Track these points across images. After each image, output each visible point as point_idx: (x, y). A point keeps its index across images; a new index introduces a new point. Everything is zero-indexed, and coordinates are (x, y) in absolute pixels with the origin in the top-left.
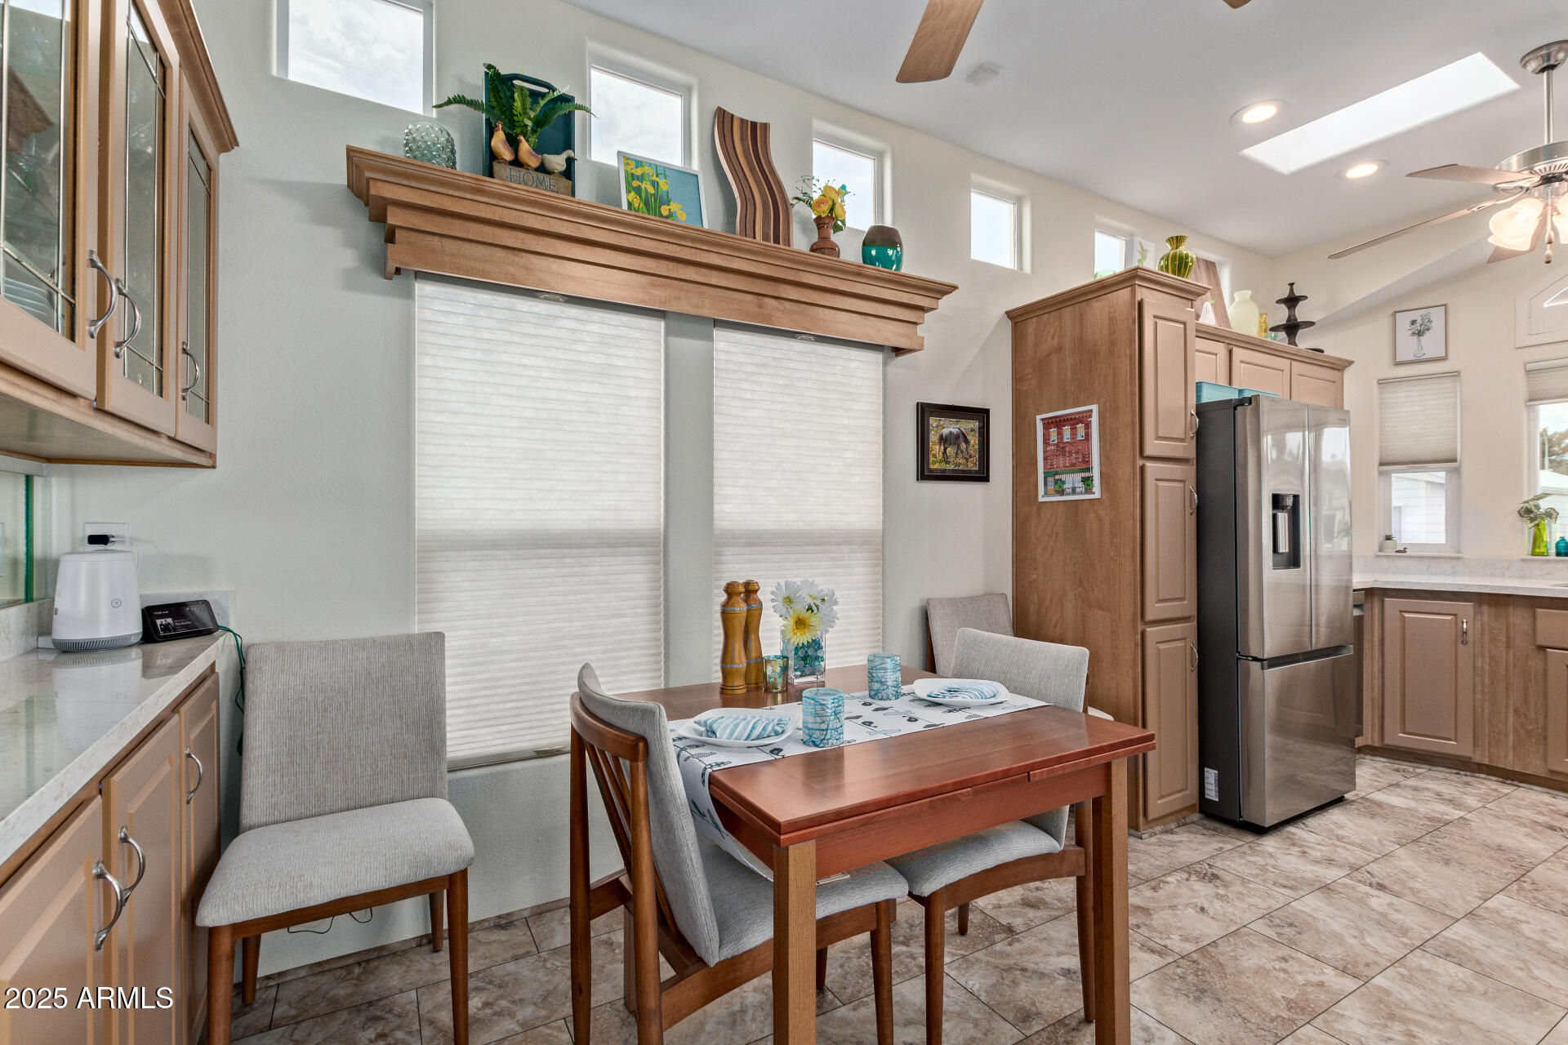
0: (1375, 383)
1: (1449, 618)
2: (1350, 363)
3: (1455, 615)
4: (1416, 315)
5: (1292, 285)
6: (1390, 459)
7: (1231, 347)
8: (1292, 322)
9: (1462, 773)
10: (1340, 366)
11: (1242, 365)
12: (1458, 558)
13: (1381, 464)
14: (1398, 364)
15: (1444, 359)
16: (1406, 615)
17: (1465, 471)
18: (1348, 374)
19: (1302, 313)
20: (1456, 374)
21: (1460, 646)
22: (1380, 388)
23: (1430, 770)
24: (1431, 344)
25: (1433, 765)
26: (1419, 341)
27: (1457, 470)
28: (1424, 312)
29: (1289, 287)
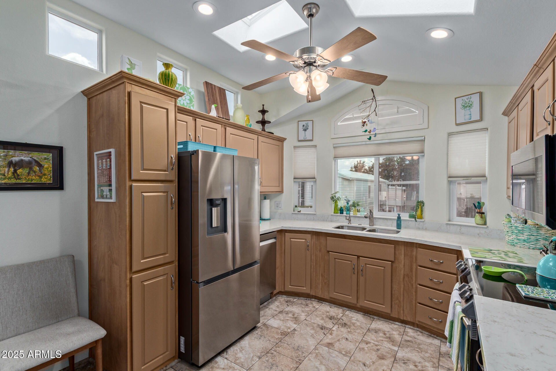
0: (293, 147)
1: (304, 240)
2: (285, 139)
3: (306, 239)
4: (304, 123)
5: (263, 105)
6: (297, 177)
7: (226, 127)
8: (263, 120)
9: (308, 299)
10: (282, 140)
11: (231, 135)
12: (315, 214)
13: (294, 178)
14: (299, 141)
15: (312, 140)
16: (292, 240)
17: (317, 182)
18: (285, 143)
19: (267, 117)
20: (315, 146)
21: (307, 251)
22: (294, 150)
23: (298, 299)
24: (308, 135)
25: (299, 297)
26: (305, 133)
27: (316, 181)
28: (306, 122)
29: (262, 106)
